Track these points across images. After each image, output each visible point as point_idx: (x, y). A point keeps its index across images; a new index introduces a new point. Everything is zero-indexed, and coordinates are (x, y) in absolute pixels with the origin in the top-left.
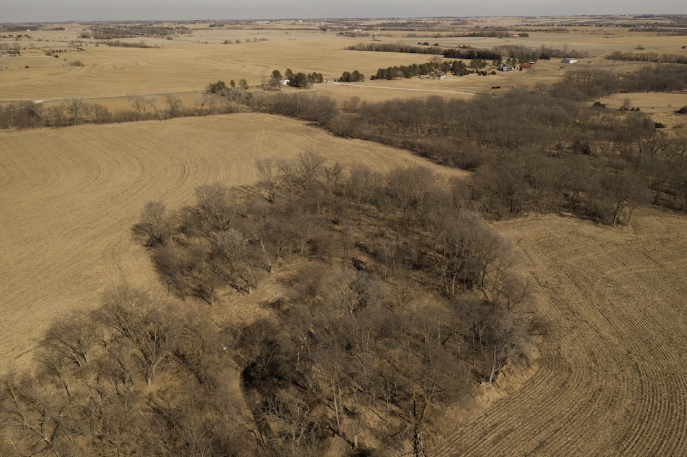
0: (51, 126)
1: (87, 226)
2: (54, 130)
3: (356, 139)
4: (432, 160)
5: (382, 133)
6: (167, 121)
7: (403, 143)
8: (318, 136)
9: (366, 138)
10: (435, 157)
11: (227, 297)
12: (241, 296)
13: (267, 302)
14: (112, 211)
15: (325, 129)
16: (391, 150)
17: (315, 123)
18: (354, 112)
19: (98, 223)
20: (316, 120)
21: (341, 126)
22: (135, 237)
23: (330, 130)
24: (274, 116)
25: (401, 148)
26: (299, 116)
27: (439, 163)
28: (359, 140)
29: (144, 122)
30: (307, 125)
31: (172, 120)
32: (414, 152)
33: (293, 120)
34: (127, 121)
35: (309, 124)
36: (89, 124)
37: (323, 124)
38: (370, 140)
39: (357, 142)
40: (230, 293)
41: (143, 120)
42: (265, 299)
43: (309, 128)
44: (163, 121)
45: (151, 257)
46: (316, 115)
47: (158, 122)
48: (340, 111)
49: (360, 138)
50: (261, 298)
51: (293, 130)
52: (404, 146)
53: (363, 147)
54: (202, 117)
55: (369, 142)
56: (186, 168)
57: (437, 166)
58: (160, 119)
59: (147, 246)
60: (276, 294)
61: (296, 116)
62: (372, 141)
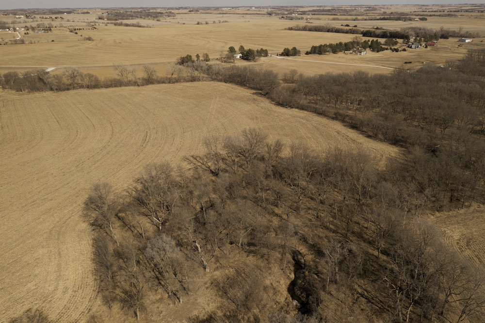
0: (53, 90)
1: (46, 197)
2: (54, 94)
3: (294, 109)
4: (362, 132)
5: (316, 104)
6: (143, 88)
7: (335, 114)
8: (262, 105)
9: (302, 108)
10: (365, 129)
11: (156, 305)
12: (171, 305)
13: (198, 317)
14: (73, 180)
15: (268, 98)
16: (324, 120)
17: (261, 92)
18: (293, 83)
19: (57, 194)
20: (261, 90)
21: (282, 97)
22: (85, 212)
23: (272, 99)
24: (227, 84)
25: (333, 119)
26: (248, 85)
27: (369, 137)
28: (297, 110)
29: (126, 88)
30: (253, 94)
31: (148, 86)
32: (345, 124)
33: (242, 89)
34: (113, 87)
35: (256, 93)
36: (82, 89)
37: (267, 93)
38: (306, 110)
39: (295, 111)
40: (161, 300)
41: (126, 86)
42: (196, 313)
43: (255, 97)
44: (140, 88)
45: (94, 239)
46: (261, 85)
47: (136, 88)
48: (281, 82)
49: (298, 108)
50: (191, 311)
51: (241, 99)
52: (336, 117)
53: (300, 117)
54: (171, 85)
55: (306, 112)
56: (148, 134)
57: (367, 139)
58: (138, 86)
59: (92, 225)
60: (208, 305)
61: (245, 85)
62: (308, 111)
